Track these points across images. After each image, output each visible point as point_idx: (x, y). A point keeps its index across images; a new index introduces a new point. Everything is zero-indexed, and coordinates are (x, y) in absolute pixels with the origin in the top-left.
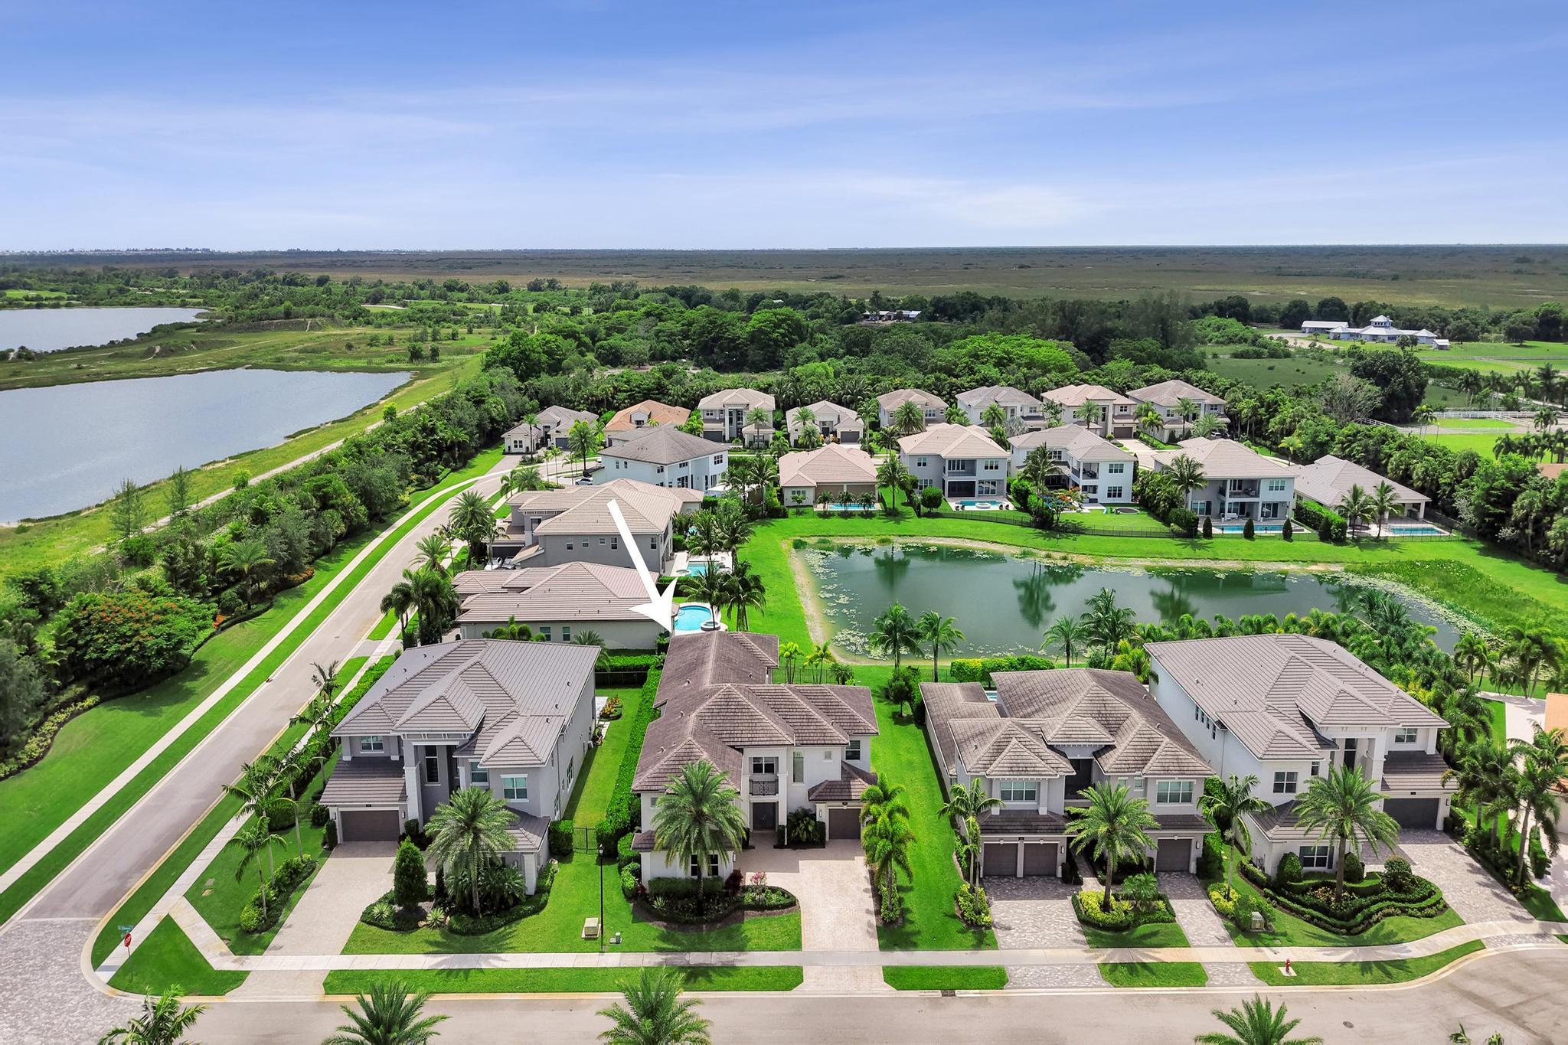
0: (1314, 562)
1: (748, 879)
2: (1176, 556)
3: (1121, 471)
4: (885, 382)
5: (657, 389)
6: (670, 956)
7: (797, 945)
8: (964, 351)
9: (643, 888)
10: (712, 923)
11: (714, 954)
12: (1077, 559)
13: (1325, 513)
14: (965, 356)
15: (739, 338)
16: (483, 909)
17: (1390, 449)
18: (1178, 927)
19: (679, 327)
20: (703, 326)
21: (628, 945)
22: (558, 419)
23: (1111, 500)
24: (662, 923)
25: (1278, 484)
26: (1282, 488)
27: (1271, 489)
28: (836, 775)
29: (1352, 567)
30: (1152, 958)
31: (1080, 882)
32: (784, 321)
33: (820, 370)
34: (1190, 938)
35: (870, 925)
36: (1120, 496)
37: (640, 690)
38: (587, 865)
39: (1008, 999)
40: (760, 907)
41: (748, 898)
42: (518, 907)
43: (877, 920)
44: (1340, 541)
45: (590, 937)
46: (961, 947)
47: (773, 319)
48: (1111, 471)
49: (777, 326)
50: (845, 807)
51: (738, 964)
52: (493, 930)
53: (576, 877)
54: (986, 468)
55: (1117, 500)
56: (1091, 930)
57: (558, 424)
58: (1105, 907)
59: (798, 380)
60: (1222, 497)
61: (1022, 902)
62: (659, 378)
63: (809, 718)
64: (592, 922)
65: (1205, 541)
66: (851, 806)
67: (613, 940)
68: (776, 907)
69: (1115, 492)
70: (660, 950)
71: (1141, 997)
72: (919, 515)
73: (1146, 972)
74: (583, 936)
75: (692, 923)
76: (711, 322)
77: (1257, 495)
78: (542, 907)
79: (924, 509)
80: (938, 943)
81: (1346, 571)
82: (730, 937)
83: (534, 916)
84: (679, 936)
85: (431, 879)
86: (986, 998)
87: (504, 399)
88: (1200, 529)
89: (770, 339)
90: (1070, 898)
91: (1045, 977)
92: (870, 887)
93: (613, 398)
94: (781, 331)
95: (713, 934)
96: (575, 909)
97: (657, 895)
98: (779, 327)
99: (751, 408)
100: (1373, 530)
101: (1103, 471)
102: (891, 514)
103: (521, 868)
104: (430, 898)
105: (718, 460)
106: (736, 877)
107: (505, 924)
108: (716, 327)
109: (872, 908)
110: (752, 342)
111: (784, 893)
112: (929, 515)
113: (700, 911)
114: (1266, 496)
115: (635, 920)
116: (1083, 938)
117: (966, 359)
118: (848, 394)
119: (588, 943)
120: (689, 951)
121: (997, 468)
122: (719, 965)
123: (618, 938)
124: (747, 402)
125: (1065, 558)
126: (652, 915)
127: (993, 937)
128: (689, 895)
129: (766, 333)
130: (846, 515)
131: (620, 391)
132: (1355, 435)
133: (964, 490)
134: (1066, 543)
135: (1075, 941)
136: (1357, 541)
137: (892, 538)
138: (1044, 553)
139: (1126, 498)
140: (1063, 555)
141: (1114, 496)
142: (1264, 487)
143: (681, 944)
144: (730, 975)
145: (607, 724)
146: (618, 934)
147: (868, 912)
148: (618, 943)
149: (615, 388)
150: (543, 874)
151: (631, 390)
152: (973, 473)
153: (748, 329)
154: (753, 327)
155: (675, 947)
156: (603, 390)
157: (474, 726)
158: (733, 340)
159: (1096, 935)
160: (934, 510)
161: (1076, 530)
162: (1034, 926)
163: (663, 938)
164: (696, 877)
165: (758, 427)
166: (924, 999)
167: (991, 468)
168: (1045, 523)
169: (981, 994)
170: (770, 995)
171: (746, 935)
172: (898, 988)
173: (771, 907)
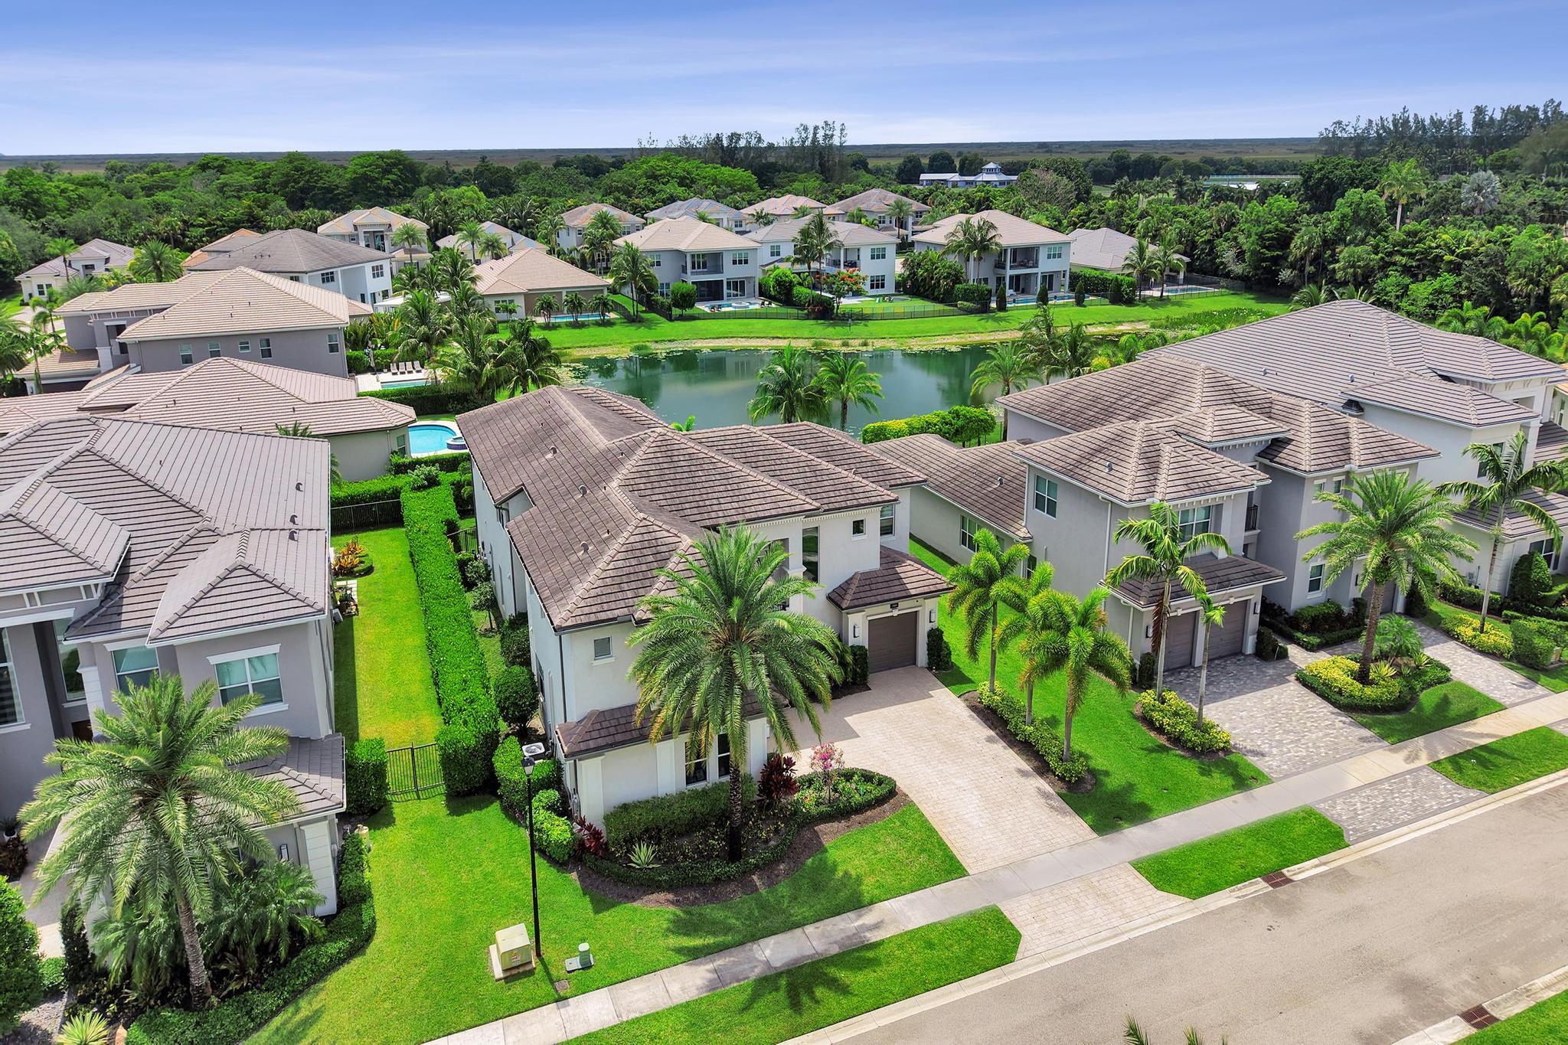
0: (1120, 323)
2: (980, 330)
3: (884, 257)
4: (557, 203)
5: (248, 221)
6: (720, 961)
7: (950, 863)
8: (640, 172)
9: (596, 834)
10: (766, 867)
11: (810, 929)
12: (879, 344)
13: (1109, 276)
14: (641, 176)
15: (337, 187)
16: (218, 979)
17: (1131, 219)
18: (1460, 684)
19: (251, 180)
20: (287, 175)
21: (612, 963)
22: (107, 255)
23: (875, 292)
24: (662, 896)
25: (1057, 251)
26: (1060, 256)
27: (1049, 257)
29: (1158, 323)
30: (1482, 736)
31: (1283, 655)
32: (395, 165)
33: (470, 194)
34: (1495, 696)
35: (1045, 795)
36: (883, 286)
38: (430, 821)
39: (1374, 860)
40: (842, 812)
41: (808, 798)
43: (1052, 784)
44: (1130, 302)
45: (516, 973)
46: (1217, 794)
47: (380, 162)
48: (873, 257)
49: (387, 171)
50: (896, 613)
51: (874, 937)
53: (419, 851)
54: (734, 262)
55: (880, 291)
56: (1367, 718)
57: (107, 260)
58: (1362, 677)
59: (445, 203)
60: (1001, 271)
61: (1236, 700)
62: (250, 207)
64: (514, 937)
65: (1001, 314)
66: (905, 607)
67: (574, 963)
68: (867, 806)
69: (878, 283)
70: (694, 955)
71: (1543, 797)
72: (670, 319)
73: (1500, 760)
74: (498, 973)
75: (729, 879)
76: (297, 169)
77: (1036, 266)
78: (369, 937)
79: (676, 311)
80: (1182, 799)
81: (1153, 326)
82: (817, 887)
83: (356, 962)
84: (714, 912)
85: (50, 945)
87: (12, 235)
88: (993, 305)
89: (379, 187)
90: (1292, 678)
91: (1385, 807)
92: (992, 733)
93: (184, 236)
94: (390, 177)
95: (783, 889)
96: (448, 919)
97: (630, 842)
98: (390, 172)
99: (394, 229)
101: (865, 255)
102: (633, 320)
104: (53, 994)
105: (378, 272)
106: (776, 771)
108: (305, 174)
109: (1025, 766)
110: (356, 193)
111: (868, 777)
112: (681, 318)
113: (734, 854)
114: (1045, 265)
115: (600, 906)
116: (1366, 733)
117: (644, 180)
118: (514, 217)
119: (518, 988)
120: (755, 938)
121: (746, 262)
122: (835, 950)
123: (585, 956)
124: (386, 221)
125: (865, 344)
126: (640, 885)
127: (1249, 765)
128: (694, 825)
129: (373, 180)
130: (577, 325)
131: (192, 225)
133: (712, 292)
134: (859, 329)
135: (1363, 739)
136: (1144, 301)
137: (648, 344)
138: (839, 342)
139: (889, 288)
140: (861, 341)
141: (878, 287)
142: (1042, 255)
143: (728, 929)
144: (873, 963)
145: (353, 583)
146: (584, 947)
147: (1023, 774)
148: (586, 966)
149: (185, 222)
150: (347, 860)
151: (210, 224)
152: (718, 269)
153: (348, 176)
154: (355, 172)
155: (720, 939)
156: (168, 224)
157: (111, 564)
158: (329, 190)
159: (1383, 723)
160: (688, 312)
161: (861, 317)
162: (1287, 732)
163: (682, 927)
165: (410, 251)
166: (1252, 904)
167: (740, 262)
168: (824, 312)
169: (1325, 864)
170: (980, 983)
171: (846, 873)
172: (1195, 894)
173: (860, 809)
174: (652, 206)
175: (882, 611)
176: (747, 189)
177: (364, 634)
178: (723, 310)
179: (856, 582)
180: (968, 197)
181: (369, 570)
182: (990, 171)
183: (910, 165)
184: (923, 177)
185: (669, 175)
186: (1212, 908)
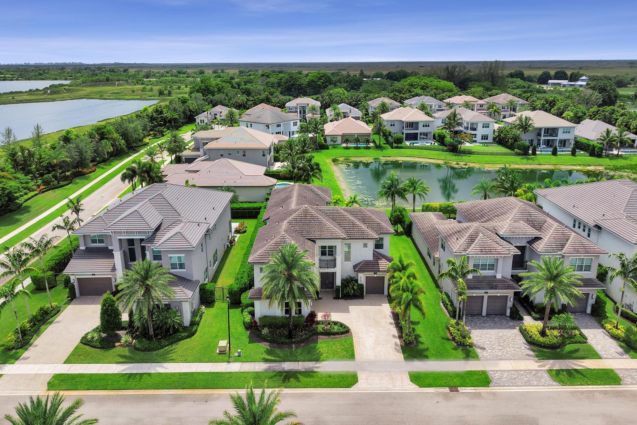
0: (589, 165)
1: (320, 317)
2: (520, 163)
3: (488, 127)
4: (371, 96)
5: (266, 99)
6: (272, 364)
7: (352, 356)
8: (406, 83)
9: (255, 322)
10: (298, 343)
11: (300, 363)
12: (471, 165)
13: (591, 143)
14: (407, 85)
15: (303, 84)
16: (156, 335)
17: (617, 116)
18: (590, 346)
19: (276, 81)
20: (287, 79)
21: (245, 357)
22: (221, 111)
23: (483, 141)
24: (267, 343)
25: (567, 131)
26: (569, 132)
27: (564, 132)
28: (370, 257)
29: (609, 167)
30: (580, 366)
31: (521, 319)
32: (323, 76)
33: (341, 91)
34: (601, 353)
35: (396, 344)
36: (487, 139)
37: (256, 220)
38: (223, 309)
39: (494, 394)
40: (328, 333)
41: (320, 328)
42: (178, 334)
43: (401, 342)
44: (599, 156)
45: (222, 353)
46: (456, 358)
47: (318, 75)
48: (483, 127)
49: (320, 79)
50: (375, 276)
51: (316, 370)
52: (162, 348)
53: (216, 316)
54: (424, 126)
55: (486, 141)
56: (536, 348)
57: (221, 112)
58: (543, 333)
59: (331, 95)
60: (539, 137)
61: (489, 331)
62: (267, 95)
63: (354, 224)
64: (223, 343)
65: (533, 156)
66: (379, 274)
67: (237, 354)
68: (337, 334)
69: (485, 137)
70: (266, 361)
71: (582, 392)
72: (392, 148)
73: (579, 376)
74: (218, 352)
75: (286, 344)
76: (291, 77)
77: (556, 136)
78: (193, 334)
79: (395, 145)
80: (441, 355)
81: (606, 169)
82: (309, 352)
83: (188, 340)
84: (278, 351)
85: (125, 317)
86: (480, 393)
87: (196, 102)
88: (530, 152)
89: (317, 85)
90: (518, 328)
91: (515, 379)
92: (393, 321)
93: (246, 104)
94: (322, 81)
95: (299, 351)
96: (214, 335)
97: (264, 326)
98: (321, 79)
99: (310, 105)
100: (615, 152)
101: (480, 126)
102: (379, 147)
103: (180, 310)
104: (123, 328)
105: (295, 124)
106: (312, 315)
107: (169, 344)
108: (293, 79)
109: (396, 334)
110: (309, 86)
111: (342, 325)
112: (397, 148)
113: (290, 336)
114: (561, 136)
115: (251, 342)
116: (532, 353)
117: (408, 87)
118: (354, 101)
119: (221, 356)
120: (284, 361)
121: (429, 126)
122: (303, 370)
123: (239, 353)
124: (307, 103)
125: (466, 165)
126: (261, 339)
127: (475, 353)
128: (283, 326)
129: (315, 82)
130: (357, 148)
131: (249, 100)
132: (597, 112)
133: (413, 137)
134: (466, 158)
135: (528, 355)
136: (608, 156)
137: (380, 157)
138: (455, 163)
139: (490, 140)
140: (464, 163)
141: (485, 139)
142: (560, 132)
143: (279, 357)
144: (312, 376)
145: (238, 235)
146: (239, 350)
147: (394, 336)
148: (239, 356)
149: (247, 99)
150: (194, 313)
151: (255, 100)
152: (417, 129)
153: (307, 80)
154: (309, 79)
155: (276, 358)
156: (242, 100)
157: (154, 226)
158: (300, 85)
159: (541, 351)
160: (400, 145)
161: (469, 153)
162: (499, 346)
163: (268, 352)
164: (288, 316)
165: (313, 114)
166: (438, 394)
167: (426, 126)
168: (454, 149)
169: (475, 390)
170: (337, 390)
171: (320, 351)
172: (421, 386)
173: (334, 334)
174: (408, 97)
175: (371, 274)
176: (451, 91)
177: (233, 252)
178: (415, 145)
179: (363, 263)
180: (546, 99)
181: (245, 232)
182: (583, 80)
183: (544, 76)
184: (550, 81)
185: (418, 85)
186: (424, 391)
